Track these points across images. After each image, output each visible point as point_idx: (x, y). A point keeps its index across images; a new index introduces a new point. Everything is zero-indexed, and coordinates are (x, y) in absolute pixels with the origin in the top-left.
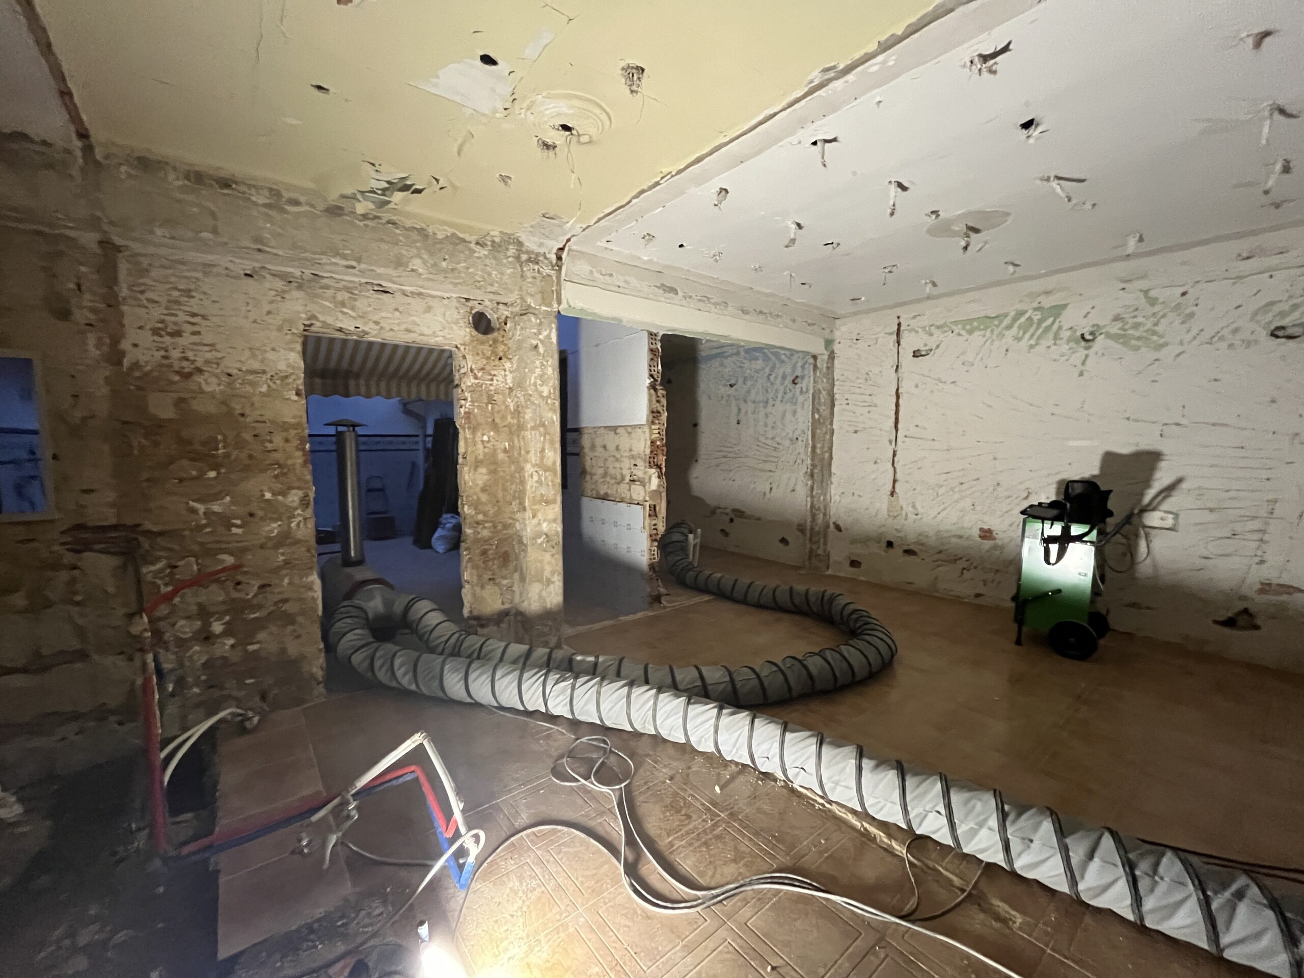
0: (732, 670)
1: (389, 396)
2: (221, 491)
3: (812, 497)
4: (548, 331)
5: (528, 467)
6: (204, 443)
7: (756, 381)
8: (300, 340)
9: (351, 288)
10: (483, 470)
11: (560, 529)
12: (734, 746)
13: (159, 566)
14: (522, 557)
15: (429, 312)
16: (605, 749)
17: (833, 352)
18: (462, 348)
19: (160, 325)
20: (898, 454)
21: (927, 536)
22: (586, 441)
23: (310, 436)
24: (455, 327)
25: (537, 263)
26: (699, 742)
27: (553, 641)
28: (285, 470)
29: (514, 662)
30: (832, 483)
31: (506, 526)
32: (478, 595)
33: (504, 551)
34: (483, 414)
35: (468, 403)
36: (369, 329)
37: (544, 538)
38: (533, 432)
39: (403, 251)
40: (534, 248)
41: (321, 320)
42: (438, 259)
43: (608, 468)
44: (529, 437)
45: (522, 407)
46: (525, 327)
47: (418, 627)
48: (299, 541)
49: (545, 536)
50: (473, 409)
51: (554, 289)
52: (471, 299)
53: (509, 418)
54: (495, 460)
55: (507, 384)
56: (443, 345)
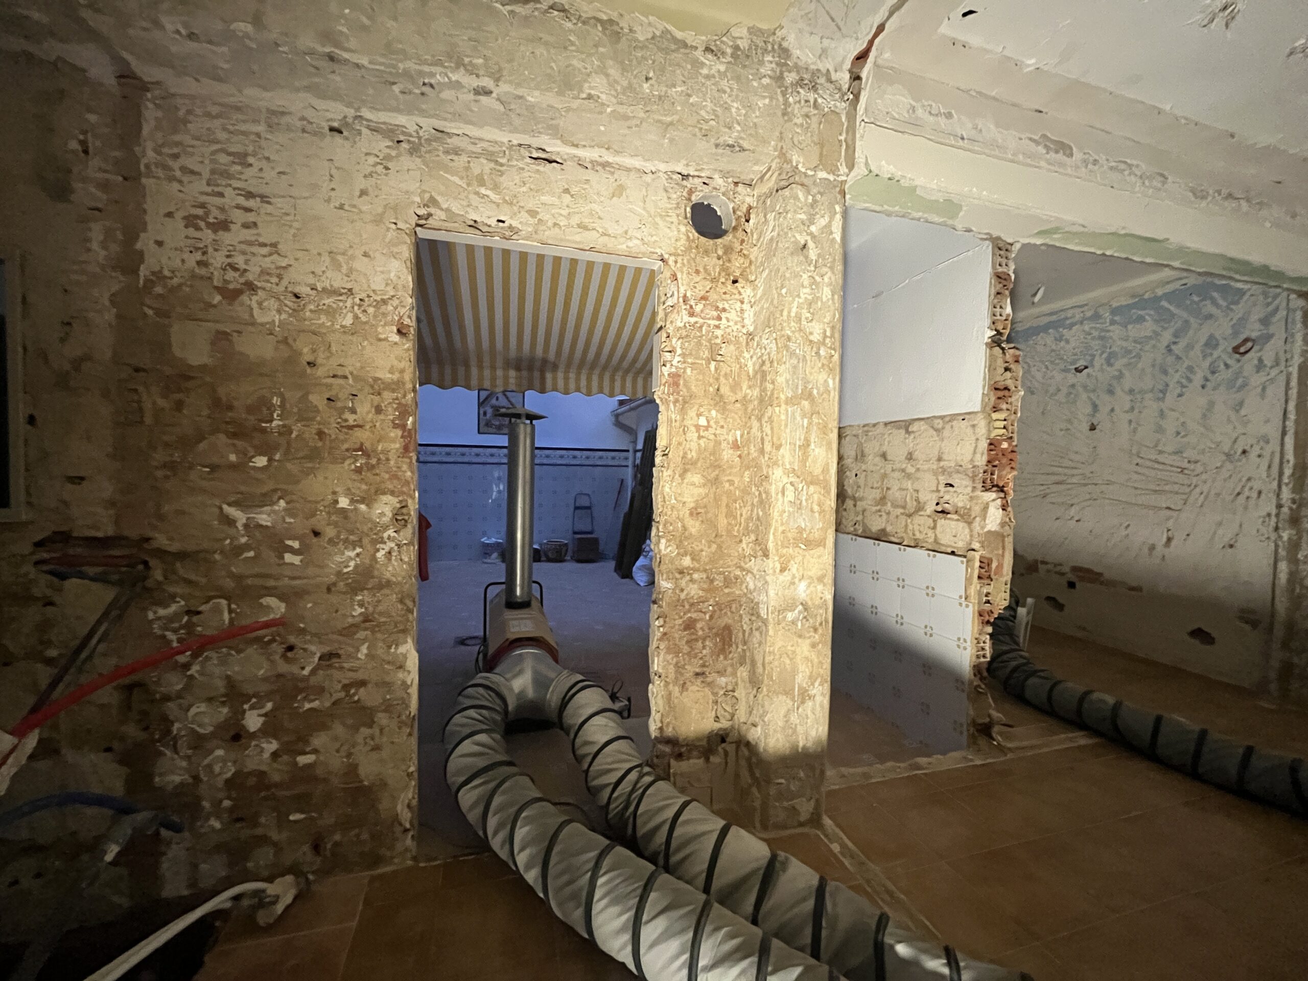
2: (275, 491)
3: (1294, 561)
4: (827, 219)
5: (777, 474)
6: (250, 410)
7: (1138, 357)
9: (492, 153)
10: (697, 478)
11: (828, 595)
13: (173, 608)
14: (755, 640)
15: (620, 196)
18: (671, 261)
19: (200, 212)
22: (847, 448)
24: (661, 223)
25: (814, 88)
27: (805, 808)
28: (374, 461)
31: (728, 582)
32: (676, 701)
33: (723, 624)
34: (701, 377)
35: (677, 359)
36: (521, 223)
37: (800, 612)
38: (790, 410)
39: (575, 62)
40: (810, 61)
41: (445, 206)
42: (635, 78)
43: (888, 489)
44: (783, 417)
45: (772, 362)
46: (784, 210)
47: (577, 740)
48: (389, 584)
49: (800, 607)
50: (685, 369)
51: (842, 138)
52: (692, 174)
53: (745, 387)
54: (716, 460)
55: (743, 327)
56: (640, 256)
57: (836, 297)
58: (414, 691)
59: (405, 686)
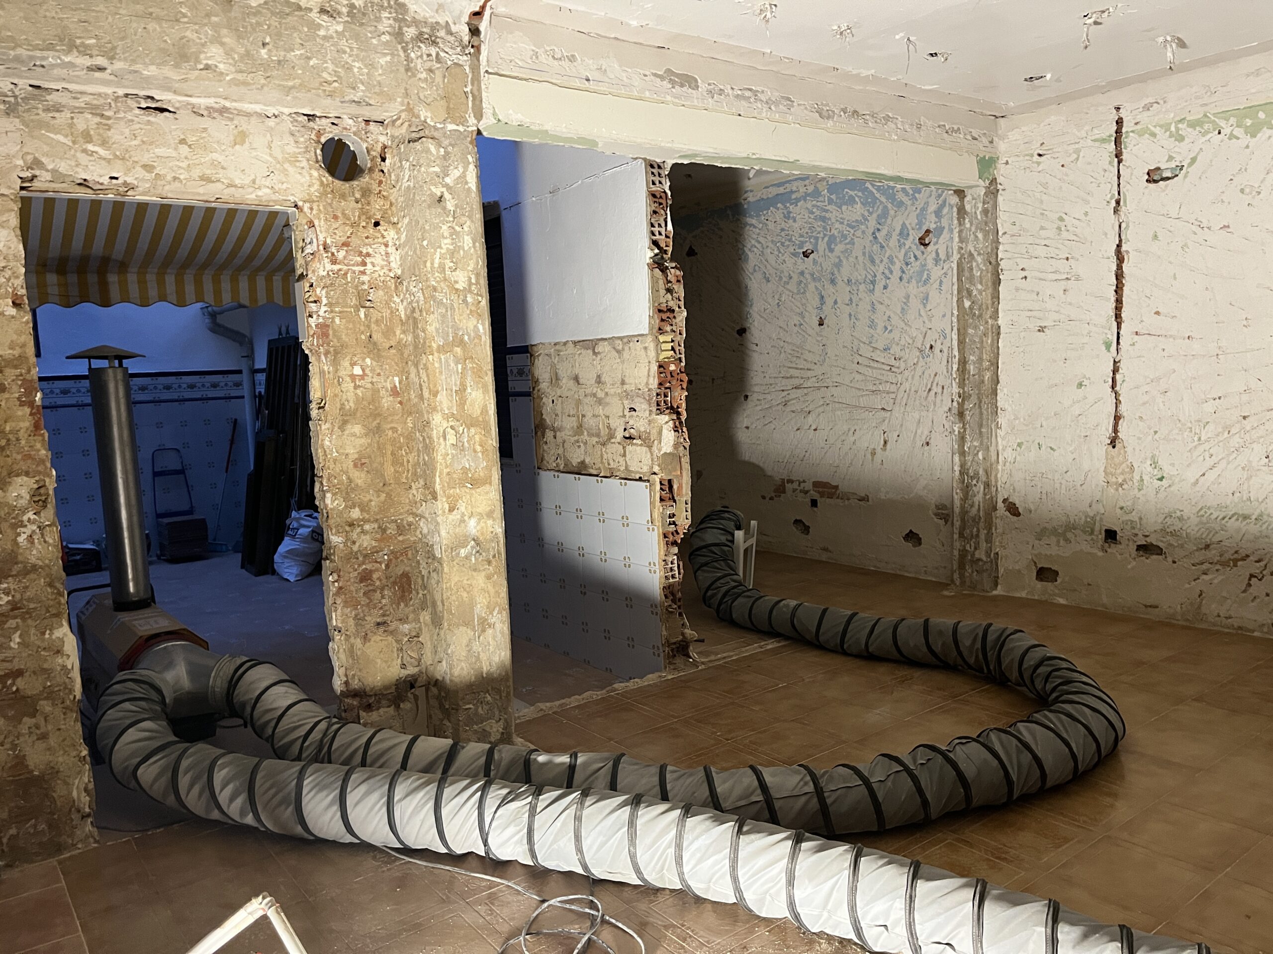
0: (818, 772)
1: (181, 303)
3: (963, 453)
4: (461, 169)
5: (438, 421)
7: (852, 243)
8: (16, 207)
9: (97, 107)
10: (357, 429)
11: (499, 529)
12: (824, 908)
14: (433, 582)
15: (242, 143)
16: (593, 918)
17: (994, 181)
18: (306, 209)
20: (1122, 365)
21: (1180, 519)
22: (542, 369)
23: (41, 379)
24: (291, 170)
25: (434, 43)
26: (762, 901)
27: (495, 729)
29: (427, 769)
30: (998, 427)
31: (402, 528)
32: (359, 653)
33: (401, 572)
34: (351, 326)
35: (324, 309)
36: (136, 179)
37: (472, 547)
38: (442, 357)
39: (188, 34)
40: (427, 15)
41: (50, 167)
42: (252, 43)
43: (583, 416)
44: (437, 365)
45: (421, 311)
46: (418, 163)
47: (255, 713)
48: (34, 568)
49: (473, 542)
50: (333, 318)
51: (468, 89)
52: (318, 115)
53: (398, 332)
54: (376, 409)
55: (390, 270)
56: (271, 204)
57: (477, 244)
58: (76, 675)
59: (65, 670)
